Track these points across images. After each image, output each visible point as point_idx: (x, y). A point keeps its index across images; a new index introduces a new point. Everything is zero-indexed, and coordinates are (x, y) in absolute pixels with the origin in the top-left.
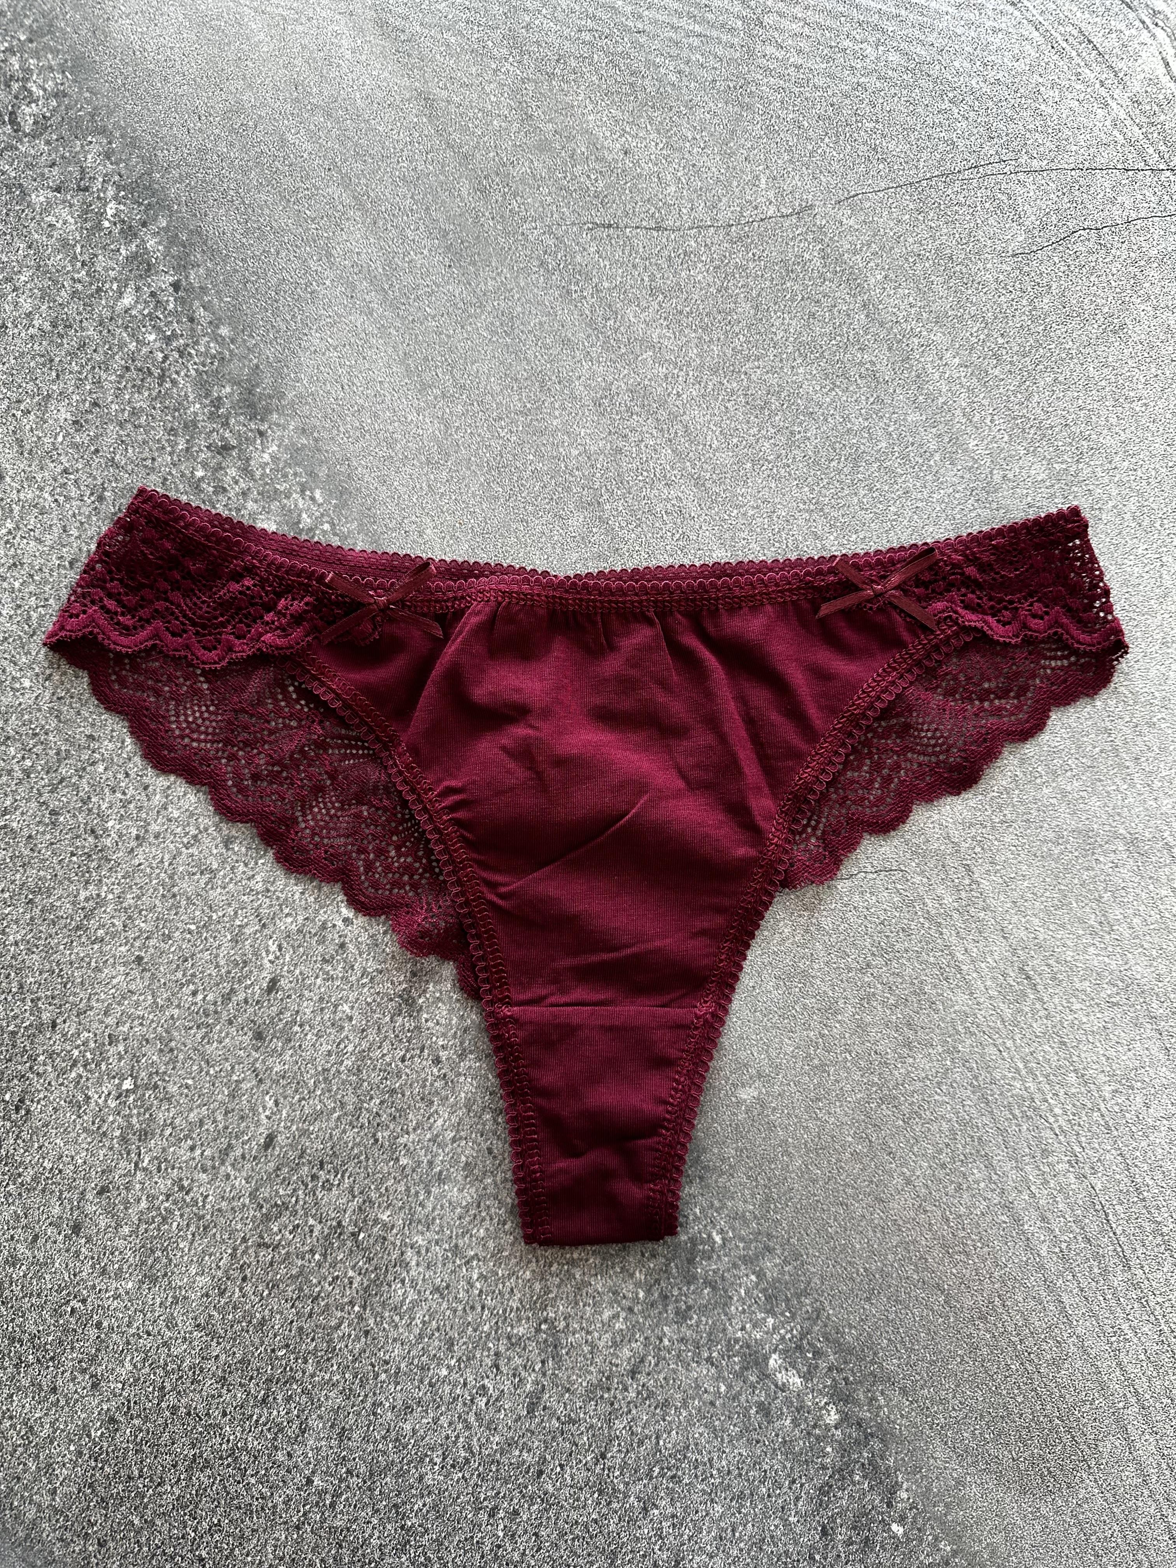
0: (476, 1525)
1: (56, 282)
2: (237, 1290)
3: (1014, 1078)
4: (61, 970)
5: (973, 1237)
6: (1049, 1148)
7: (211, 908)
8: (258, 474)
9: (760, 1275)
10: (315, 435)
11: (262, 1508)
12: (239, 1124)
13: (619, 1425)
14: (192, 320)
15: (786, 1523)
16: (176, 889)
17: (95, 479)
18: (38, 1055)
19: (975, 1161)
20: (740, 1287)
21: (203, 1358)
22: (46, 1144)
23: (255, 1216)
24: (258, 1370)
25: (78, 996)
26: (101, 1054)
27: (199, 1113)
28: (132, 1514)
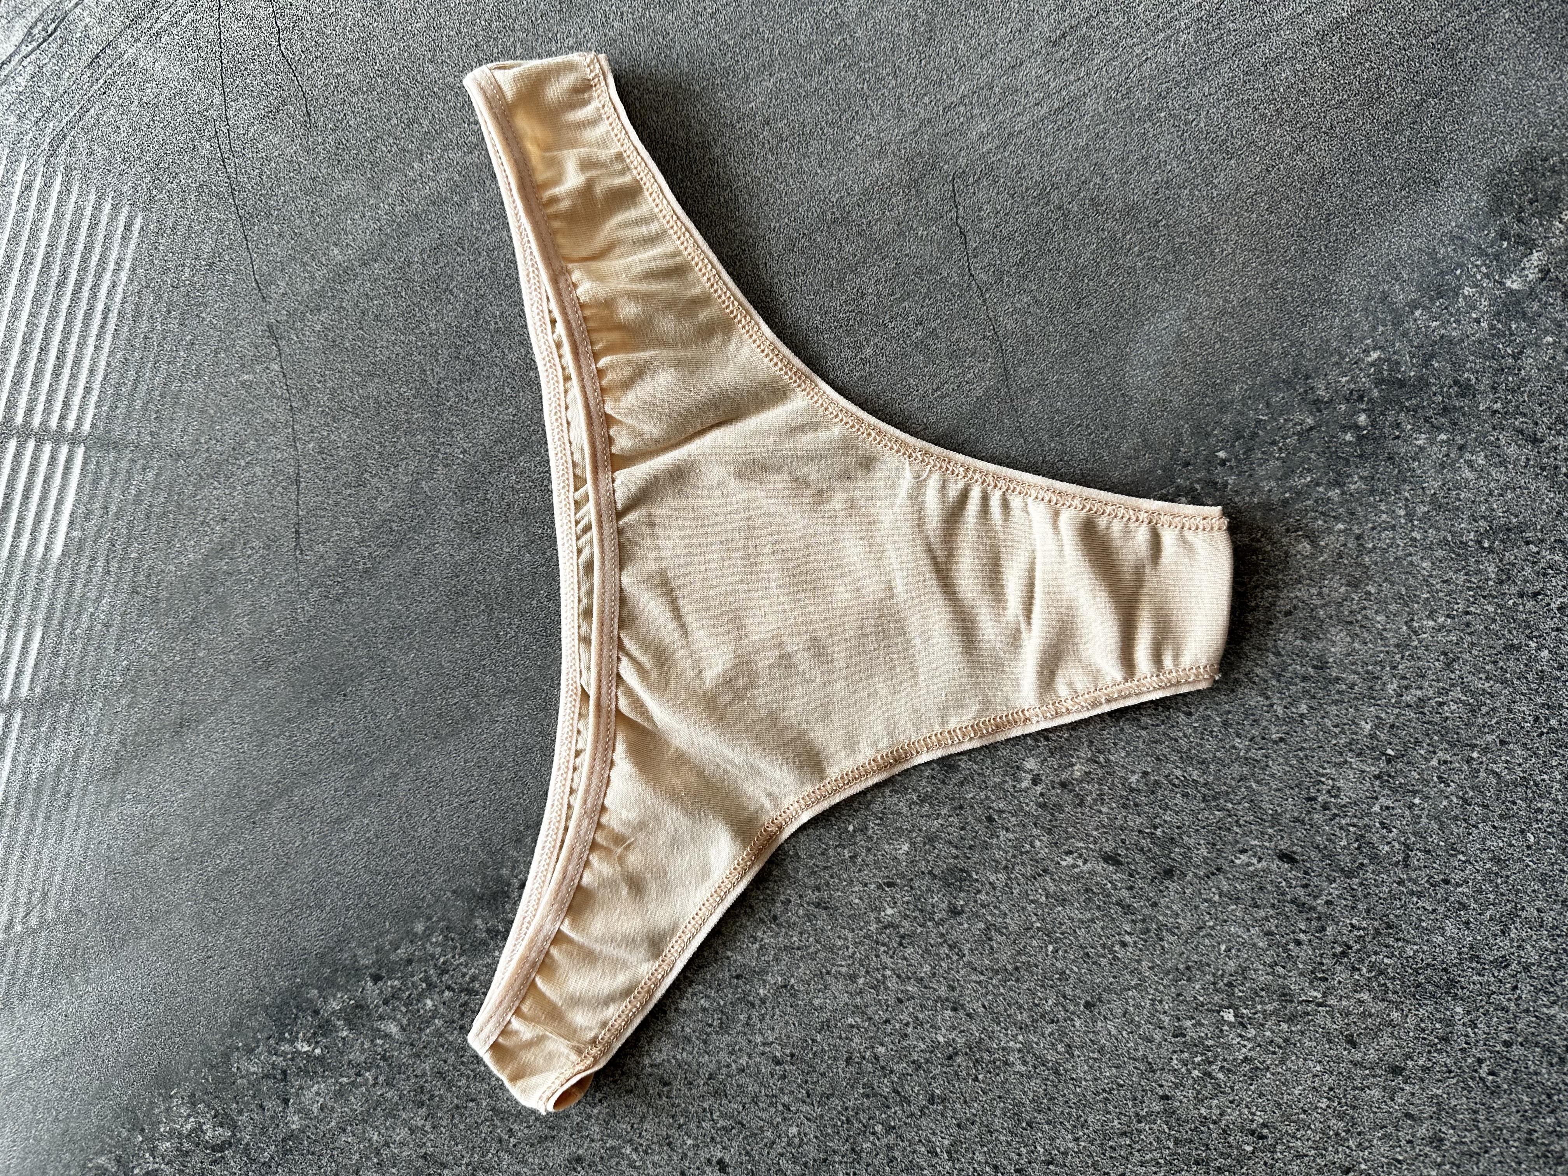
1: (378, 1103)
3: (1176, 42)
7: (1028, 929)
9: (1414, 305)
10: (521, 828)
14: (410, 962)
16: (1009, 967)
19: (1272, 77)
20: (1429, 327)
21: (1541, 926)
22: (1301, 1105)
23: (1373, 872)
24: (1552, 864)
25: (1131, 1073)
26: (1196, 1045)
27: (1258, 936)
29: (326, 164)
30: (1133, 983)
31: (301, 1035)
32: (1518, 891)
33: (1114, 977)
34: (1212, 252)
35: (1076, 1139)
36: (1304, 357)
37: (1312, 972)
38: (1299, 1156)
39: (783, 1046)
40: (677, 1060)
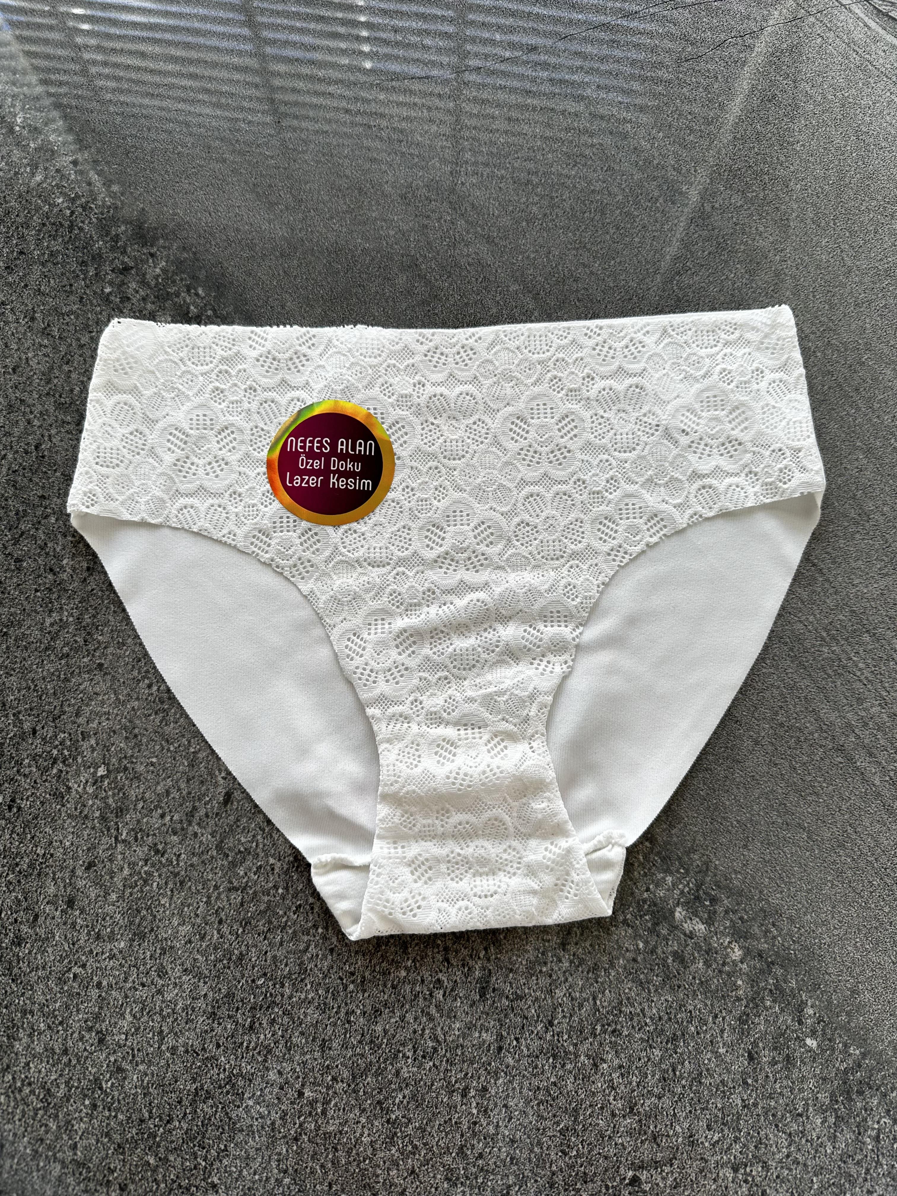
0: (452, 1107)
2: (215, 932)
3: (821, 645)
4: (36, 686)
5: (819, 779)
6: (862, 696)
8: (153, 283)
10: (193, 250)
11: (263, 1127)
12: (200, 788)
13: (559, 993)
14: (89, 184)
15: (717, 1055)
17: (27, 305)
18: (23, 760)
19: (806, 717)
22: (38, 834)
23: (223, 865)
24: (242, 1001)
25: (52, 704)
26: (76, 749)
27: (165, 785)
28: (147, 1154)
29: (653, 75)
31: (28, 116)
33: (124, 682)
37: (141, 830)
39: (50, 450)
40: (33, 376)
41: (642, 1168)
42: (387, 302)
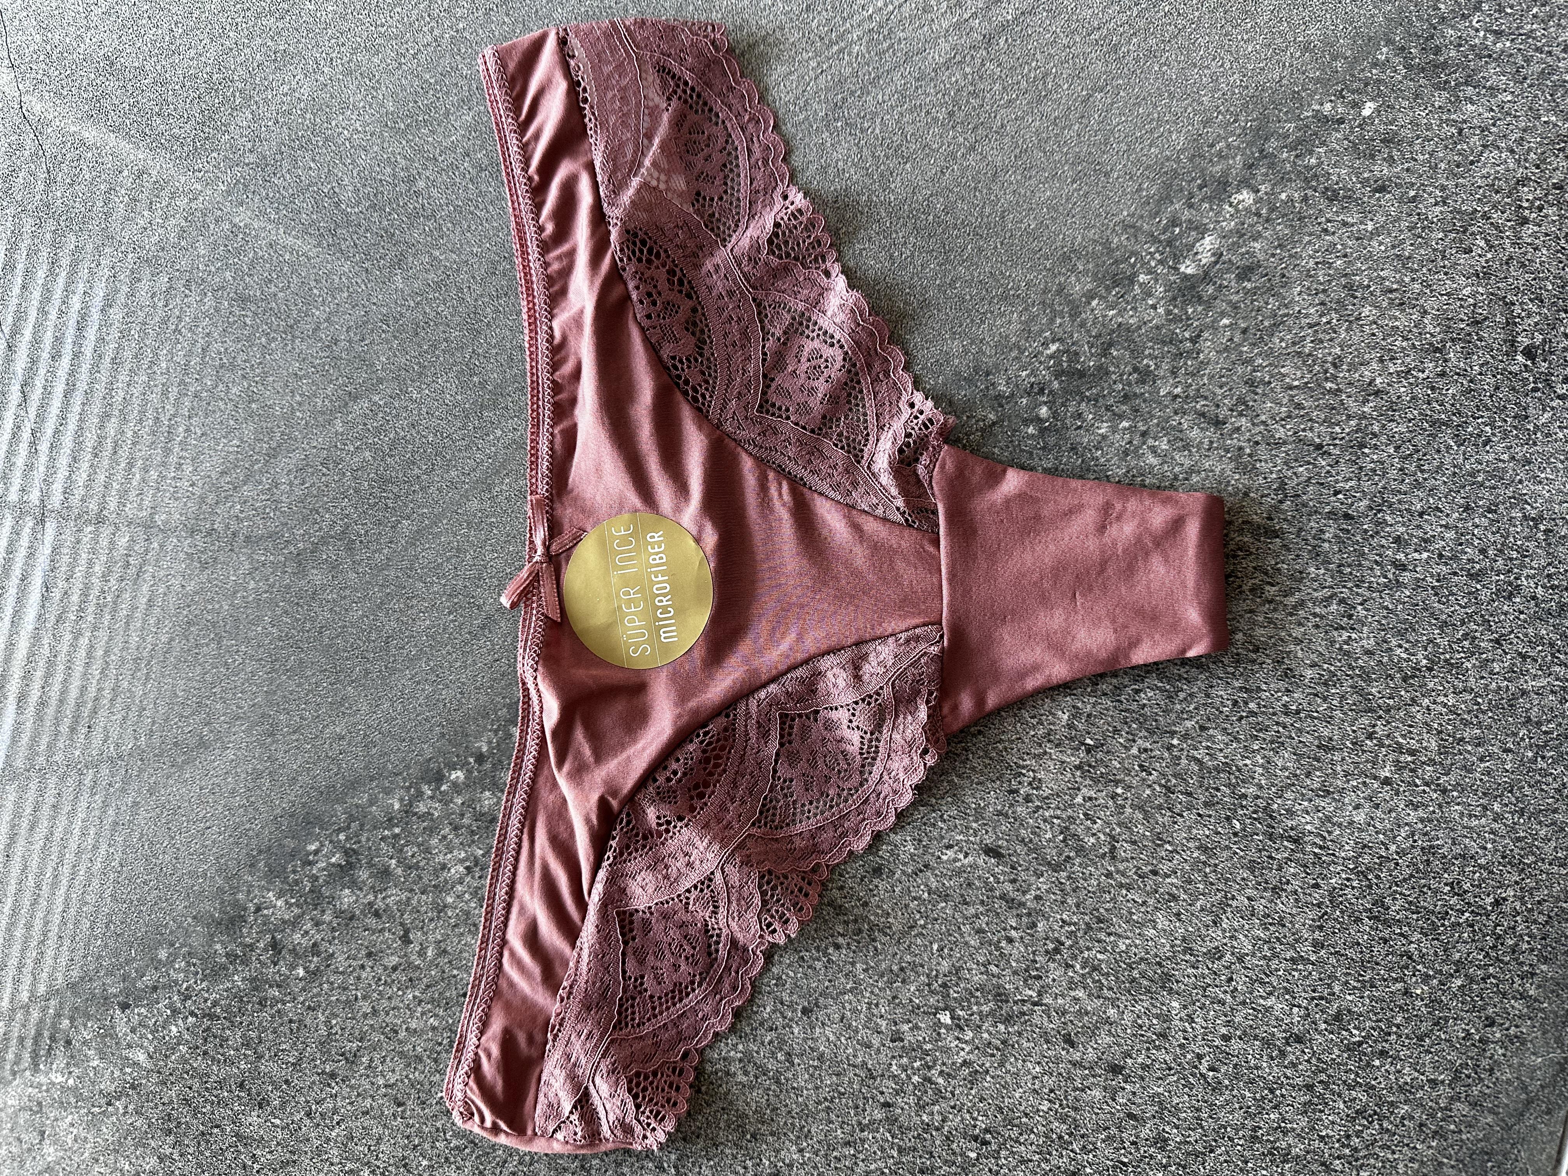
0: (1418, 585)
1: (128, 1133)
2: (1168, 880)
3: (849, 54)
4: (826, 1099)
5: (1026, 71)
8: (296, 911)
9: (1090, 296)
10: (255, 853)
12: (977, 889)
13: (1280, 433)
14: (155, 989)
15: (1376, 232)
18: (922, 1122)
19: (943, 82)
20: (1106, 316)
21: (1253, 915)
22: (1023, 1108)
23: (1080, 865)
24: (1260, 851)
25: (852, 1079)
26: (914, 1050)
27: (970, 935)
28: (1450, 988)
29: (64, 218)
30: (848, 987)
31: (54, 1066)
32: (1227, 880)
33: (830, 981)
34: (891, 256)
35: (801, 1151)
36: (984, 353)
37: (1026, 971)
38: (1023, 1162)
40: (410, 1079)
41: (1513, 343)
42: (345, 597)
